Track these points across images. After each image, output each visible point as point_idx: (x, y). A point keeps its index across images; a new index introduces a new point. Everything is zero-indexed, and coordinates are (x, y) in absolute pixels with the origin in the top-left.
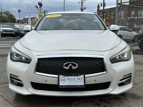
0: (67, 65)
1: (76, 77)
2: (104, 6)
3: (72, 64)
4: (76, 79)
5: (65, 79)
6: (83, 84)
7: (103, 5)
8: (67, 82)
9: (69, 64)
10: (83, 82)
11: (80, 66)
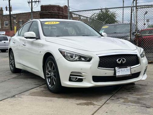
0: (119, 61)
1: (125, 69)
2: (10, 11)
3: (122, 59)
4: (126, 70)
5: (119, 70)
6: (130, 74)
7: (8, 9)
8: (121, 73)
9: (121, 59)
10: (130, 72)
11: (127, 60)
